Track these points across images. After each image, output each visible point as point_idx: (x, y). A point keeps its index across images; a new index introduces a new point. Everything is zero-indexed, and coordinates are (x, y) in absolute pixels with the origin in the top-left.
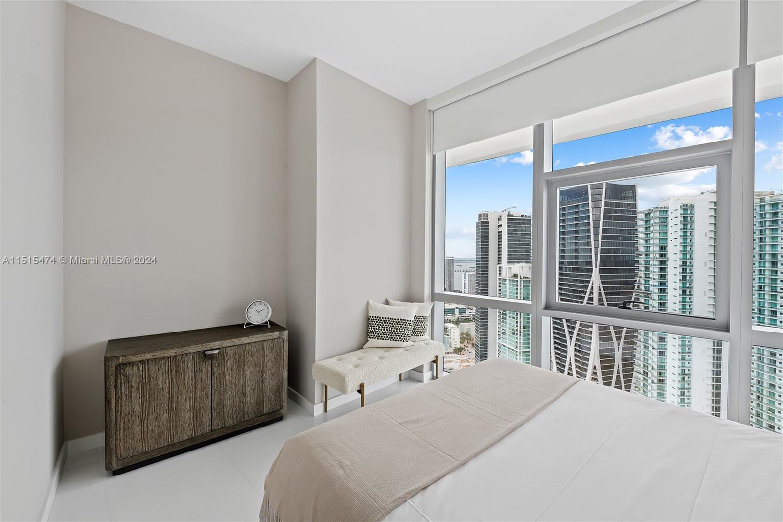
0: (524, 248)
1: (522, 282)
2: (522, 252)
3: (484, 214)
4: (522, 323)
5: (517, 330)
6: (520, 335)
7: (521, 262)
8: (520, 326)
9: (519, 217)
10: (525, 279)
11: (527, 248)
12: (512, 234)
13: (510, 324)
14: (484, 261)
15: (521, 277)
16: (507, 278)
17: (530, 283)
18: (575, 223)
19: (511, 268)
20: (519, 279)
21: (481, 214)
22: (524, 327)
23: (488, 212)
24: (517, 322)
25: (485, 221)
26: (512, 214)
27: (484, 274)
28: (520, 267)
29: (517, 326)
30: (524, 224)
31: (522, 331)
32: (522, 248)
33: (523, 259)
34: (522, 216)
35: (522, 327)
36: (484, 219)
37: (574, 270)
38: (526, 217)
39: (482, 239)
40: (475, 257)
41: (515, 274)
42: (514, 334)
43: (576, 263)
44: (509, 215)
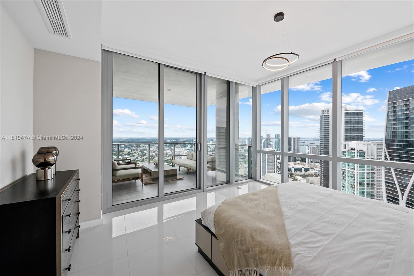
0: (358, 131)
1: (358, 154)
2: (355, 133)
3: (326, 110)
4: (358, 181)
5: (354, 185)
6: (357, 188)
7: (358, 140)
8: (357, 183)
9: (354, 111)
10: (360, 152)
11: (360, 131)
12: (348, 122)
13: (348, 181)
14: (326, 140)
15: (357, 150)
16: (346, 151)
17: (365, 154)
18: (405, 112)
19: (349, 144)
20: (356, 152)
21: (323, 111)
22: (360, 184)
23: (328, 109)
24: (354, 180)
25: (327, 114)
26: (347, 109)
27: (326, 148)
28: (357, 144)
29: (354, 182)
30: (357, 115)
31: (358, 186)
32: (355, 131)
33: (357, 138)
34: (355, 110)
35: (358, 183)
36: (326, 113)
37: (405, 146)
38: (358, 110)
39: (324, 126)
40: (319, 137)
41: (352, 148)
42: (352, 187)
43: (407, 141)
44: (346, 110)
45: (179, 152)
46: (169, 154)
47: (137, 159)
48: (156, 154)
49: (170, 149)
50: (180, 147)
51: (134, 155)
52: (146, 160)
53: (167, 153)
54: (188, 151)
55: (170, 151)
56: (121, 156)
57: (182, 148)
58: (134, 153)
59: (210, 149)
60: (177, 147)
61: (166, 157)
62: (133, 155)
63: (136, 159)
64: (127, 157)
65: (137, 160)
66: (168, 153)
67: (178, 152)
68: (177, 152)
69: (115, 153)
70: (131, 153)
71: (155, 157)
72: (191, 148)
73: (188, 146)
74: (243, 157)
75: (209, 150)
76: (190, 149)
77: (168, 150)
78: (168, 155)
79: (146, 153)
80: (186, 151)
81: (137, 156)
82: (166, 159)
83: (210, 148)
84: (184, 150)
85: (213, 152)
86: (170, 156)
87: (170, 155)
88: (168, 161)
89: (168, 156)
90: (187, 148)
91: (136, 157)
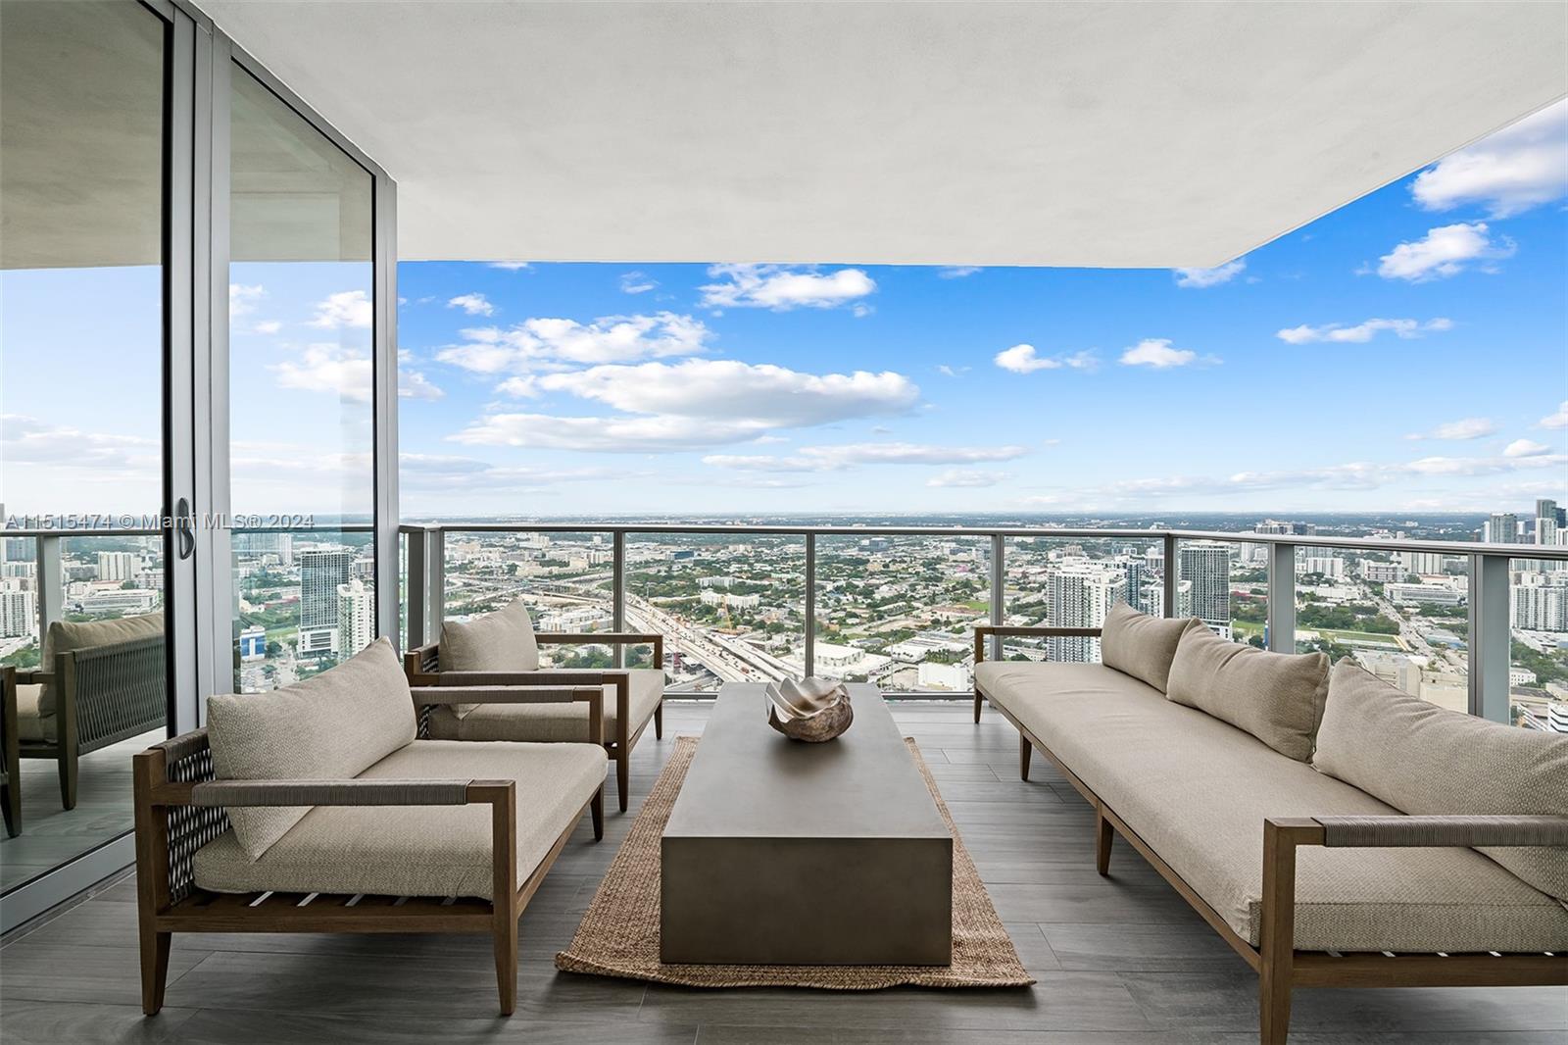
45: (1081, 576)
46: (1034, 583)
47: (913, 592)
48: (980, 578)
49: (1037, 560)
50: (1084, 553)
51: (905, 576)
52: (945, 600)
53: (1025, 575)
54: (1122, 571)
55: (1041, 567)
56: (862, 577)
57: (1091, 558)
58: (903, 568)
59: (1241, 567)
60: (1070, 555)
61: (1023, 594)
62: (899, 576)
63: (909, 594)
64: (878, 582)
65: (912, 596)
66: (1032, 578)
67: (1076, 576)
68: (1072, 576)
69: (841, 568)
70: (891, 569)
71: (979, 590)
72: (1138, 562)
73: (1120, 551)
74: (1455, 621)
75: (1232, 573)
76: (1134, 564)
77: (1029, 563)
78: (1031, 585)
79: (943, 573)
80: (1112, 574)
81: (912, 579)
82: (1023, 601)
83: (1238, 565)
84: (1102, 567)
85: (1254, 585)
86: (1040, 591)
87: (1037, 585)
88: (1031, 610)
89: (1032, 590)
90: (1119, 559)
91: (910, 586)
